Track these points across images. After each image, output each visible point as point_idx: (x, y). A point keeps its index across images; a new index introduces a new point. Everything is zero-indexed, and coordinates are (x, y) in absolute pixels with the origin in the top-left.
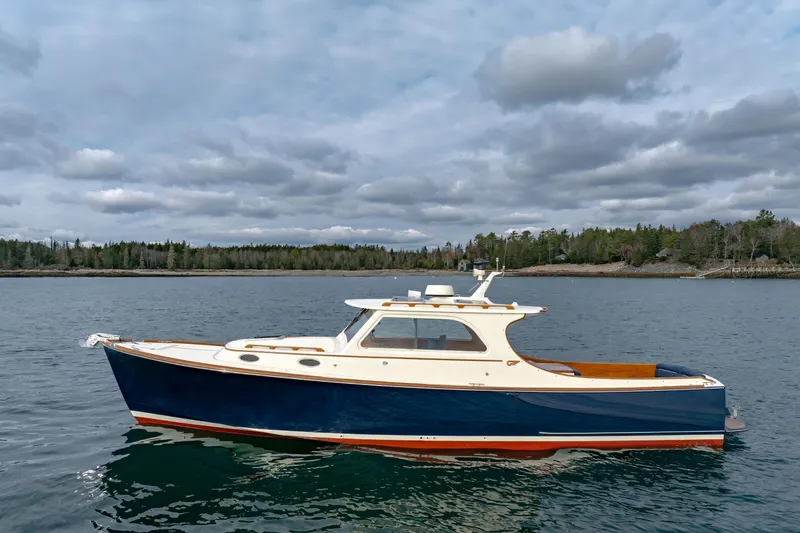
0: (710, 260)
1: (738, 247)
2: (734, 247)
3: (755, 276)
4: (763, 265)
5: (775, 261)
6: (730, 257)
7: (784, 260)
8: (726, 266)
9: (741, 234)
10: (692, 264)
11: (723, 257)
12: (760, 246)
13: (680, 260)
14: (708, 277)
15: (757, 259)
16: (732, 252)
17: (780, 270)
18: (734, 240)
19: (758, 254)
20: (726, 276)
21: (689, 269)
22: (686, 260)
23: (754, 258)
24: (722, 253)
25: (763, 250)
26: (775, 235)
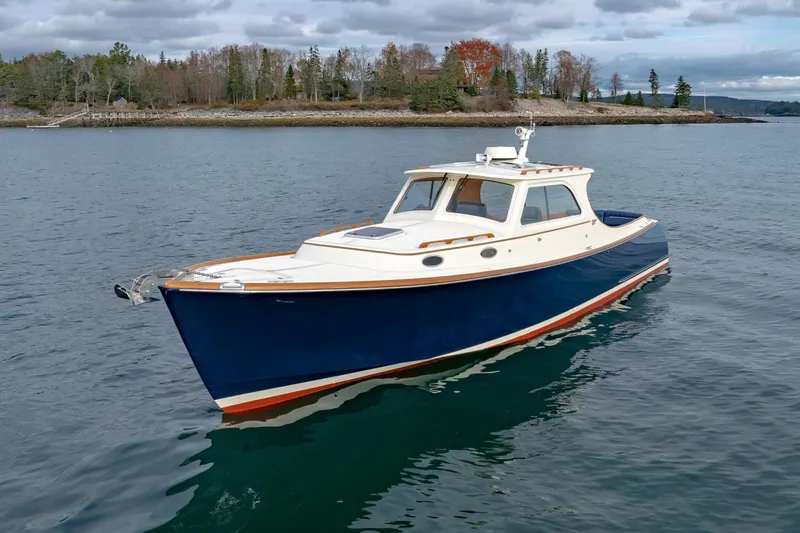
0: (56, 103)
1: (92, 87)
2: (86, 87)
3: (118, 124)
4: (123, 110)
5: (136, 106)
6: (83, 100)
7: (146, 103)
8: (82, 113)
9: (94, 70)
10: (33, 108)
11: (74, 100)
12: (117, 87)
13: (16, 104)
14: (63, 125)
15: (115, 103)
16: (85, 93)
17: (144, 116)
18: (86, 79)
19: (116, 97)
20: (84, 125)
21: (30, 115)
22: (24, 103)
23: (111, 101)
24: (72, 95)
25: (121, 92)
26: (132, 74)
